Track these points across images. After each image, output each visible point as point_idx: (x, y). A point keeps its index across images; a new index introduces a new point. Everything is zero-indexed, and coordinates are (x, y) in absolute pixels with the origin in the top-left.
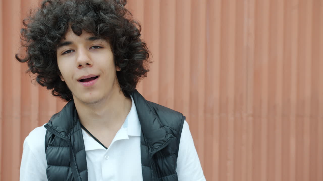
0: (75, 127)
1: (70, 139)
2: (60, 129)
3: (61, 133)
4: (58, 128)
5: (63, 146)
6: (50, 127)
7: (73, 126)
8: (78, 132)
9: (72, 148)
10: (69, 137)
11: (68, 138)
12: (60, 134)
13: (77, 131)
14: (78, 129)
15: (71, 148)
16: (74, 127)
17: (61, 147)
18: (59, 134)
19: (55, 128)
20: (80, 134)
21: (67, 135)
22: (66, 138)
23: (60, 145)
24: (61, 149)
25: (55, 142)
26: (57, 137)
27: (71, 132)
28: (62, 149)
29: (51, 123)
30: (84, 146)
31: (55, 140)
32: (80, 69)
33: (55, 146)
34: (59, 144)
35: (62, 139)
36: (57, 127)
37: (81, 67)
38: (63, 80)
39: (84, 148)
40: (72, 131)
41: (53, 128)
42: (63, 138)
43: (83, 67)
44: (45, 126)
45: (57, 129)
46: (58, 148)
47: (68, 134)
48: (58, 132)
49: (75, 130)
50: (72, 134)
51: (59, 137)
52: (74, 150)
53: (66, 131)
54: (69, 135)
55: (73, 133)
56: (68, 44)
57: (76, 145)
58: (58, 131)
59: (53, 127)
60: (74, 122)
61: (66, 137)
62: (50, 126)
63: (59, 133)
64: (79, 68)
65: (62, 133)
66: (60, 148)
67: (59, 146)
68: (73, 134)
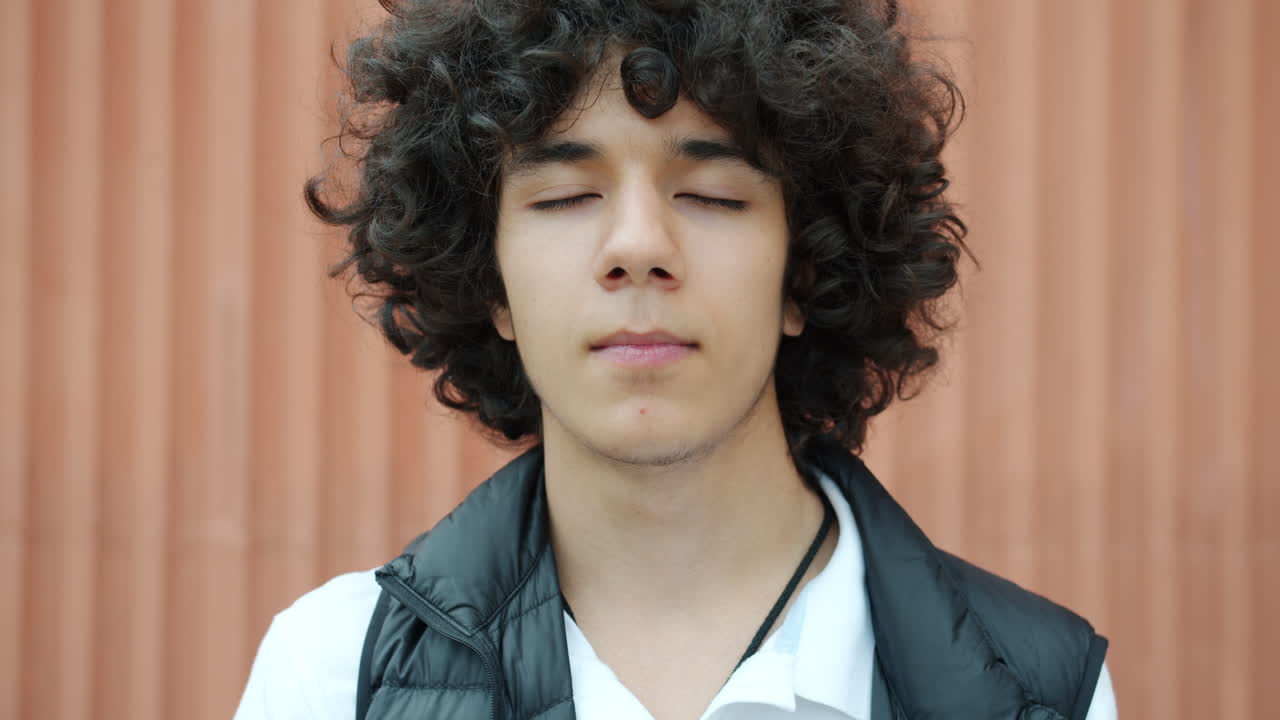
0: (529, 586)
1: (497, 645)
2: (451, 589)
3: (453, 613)
4: (440, 586)
5: (462, 686)
6: (406, 581)
7: (521, 580)
8: (543, 609)
9: (507, 692)
10: (495, 635)
11: (491, 640)
12: (452, 618)
13: (538, 605)
14: (540, 596)
15: (503, 692)
16: (524, 586)
17: (454, 688)
18: (444, 616)
19: (427, 584)
20: (551, 625)
21: (482, 625)
22: (478, 642)
23: (446, 681)
24: (449, 698)
25: (423, 663)
26: (435, 632)
27: (504, 611)
28: (459, 700)
29: (411, 563)
30: (566, 686)
31: (422, 654)
32: (610, 289)
33: (423, 687)
34: (439, 675)
35: (457, 646)
36: (435, 579)
37: (621, 281)
38: (506, 335)
39: (567, 694)
40: (513, 607)
41: (415, 585)
42: (464, 640)
43: (630, 282)
44: (379, 575)
45: (435, 592)
46: (435, 694)
47: (492, 621)
48: (443, 605)
49: (527, 598)
50: (512, 618)
51: (443, 636)
52: (516, 706)
53: (480, 603)
54: (494, 626)
55: (519, 614)
56: (575, 153)
57: (528, 681)
58: (440, 603)
59: (418, 579)
60: (525, 558)
61: (480, 635)
62: (406, 573)
63: (446, 614)
64: (611, 283)
65: (461, 614)
66: (448, 691)
67: (444, 685)
68: (516, 623)
